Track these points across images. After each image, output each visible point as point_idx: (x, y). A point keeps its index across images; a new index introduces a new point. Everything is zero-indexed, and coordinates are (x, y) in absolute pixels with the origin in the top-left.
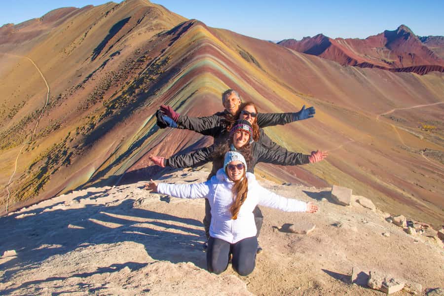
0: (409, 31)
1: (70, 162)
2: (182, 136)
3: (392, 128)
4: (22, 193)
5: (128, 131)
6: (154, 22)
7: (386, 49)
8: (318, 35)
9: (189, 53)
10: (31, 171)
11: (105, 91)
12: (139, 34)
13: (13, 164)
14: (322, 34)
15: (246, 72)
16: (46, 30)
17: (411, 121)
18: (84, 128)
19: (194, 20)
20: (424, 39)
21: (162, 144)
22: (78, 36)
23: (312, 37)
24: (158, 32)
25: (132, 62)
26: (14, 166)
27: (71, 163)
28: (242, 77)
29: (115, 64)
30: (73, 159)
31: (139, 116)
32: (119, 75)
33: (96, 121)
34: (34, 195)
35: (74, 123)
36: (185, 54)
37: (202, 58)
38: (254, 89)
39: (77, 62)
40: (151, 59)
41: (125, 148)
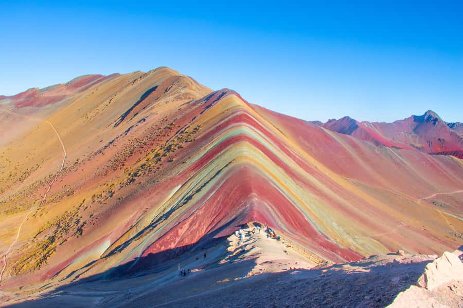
0: (436, 117)
1: (82, 232)
2: (217, 211)
3: (438, 213)
4: (21, 265)
5: (153, 201)
6: (183, 91)
7: (414, 134)
8: (345, 117)
9: (223, 122)
10: (35, 240)
11: (127, 158)
12: (166, 103)
13: (16, 231)
14: (348, 117)
15: (285, 144)
16: (70, 96)
17: (456, 207)
18: (101, 196)
19: (227, 89)
20: (452, 125)
21: (192, 217)
22: (102, 102)
23: (337, 119)
24: (187, 101)
25: (158, 129)
26: (16, 234)
27: (83, 234)
28: (282, 149)
29: (140, 131)
30: (85, 229)
31: (166, 185)
32: (143, 142)
33: (116, 188)
34: (34, 269)
35: (89, 190)
36: (218, 123)
37: (238, 126)
38: (295, 163)
39: (98, 128)
40: (179, 126)
41: (148, 221)
